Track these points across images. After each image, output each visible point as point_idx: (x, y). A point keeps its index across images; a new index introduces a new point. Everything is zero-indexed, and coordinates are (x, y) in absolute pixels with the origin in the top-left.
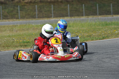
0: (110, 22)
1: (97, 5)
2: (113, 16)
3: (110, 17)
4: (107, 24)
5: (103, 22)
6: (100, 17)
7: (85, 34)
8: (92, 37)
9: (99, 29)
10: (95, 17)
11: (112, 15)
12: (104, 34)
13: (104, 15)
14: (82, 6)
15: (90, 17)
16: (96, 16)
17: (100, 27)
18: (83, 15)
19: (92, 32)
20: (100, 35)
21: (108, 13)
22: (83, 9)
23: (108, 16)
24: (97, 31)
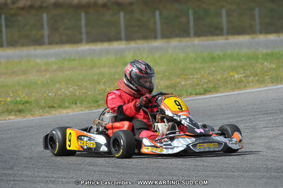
0: (221, 54)
1: (191, 12)
2: (227, 39)
3: (220, 40)
4: (213, 59)
5: (205, 54)
6: (196, 41)
7: (162, 82)
8: (178, 89)
9: (195, 69)
10: (185, 42)
11: (225, 37)
12: (207, 83)
13: (206, 36)
14: (154, 16)
15: (175, 42)
16: (188, 39)
17: (198, 66)
18: (155, 38)
19: (179, 76)
20: (198, 85)
21: (216, 31)
22: (155, 23)
23: (215, 38)
24: (191, 75)
